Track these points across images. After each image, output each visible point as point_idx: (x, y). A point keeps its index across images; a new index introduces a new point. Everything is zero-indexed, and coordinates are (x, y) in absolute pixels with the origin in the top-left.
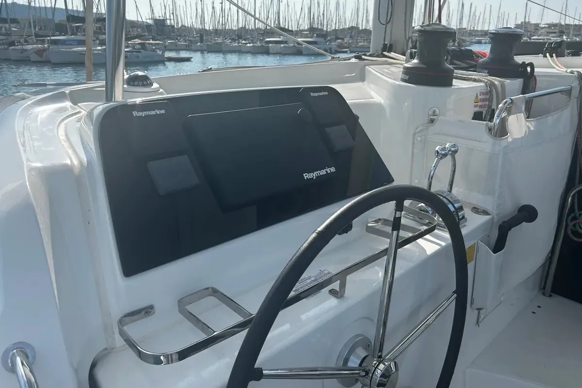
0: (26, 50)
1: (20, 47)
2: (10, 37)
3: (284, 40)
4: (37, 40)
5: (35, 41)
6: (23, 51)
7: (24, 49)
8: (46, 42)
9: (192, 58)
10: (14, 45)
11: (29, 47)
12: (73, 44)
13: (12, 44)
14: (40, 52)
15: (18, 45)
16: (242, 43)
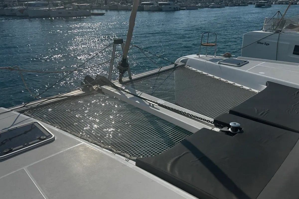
0: (14, 10)
1: (10, 8)
2: (3, 2)
3: (151, 3)
4: (19, 4)
5: (18, 5)
6: (12, 10)
7: (12, 9)
8: (24, 5)
9: (105, 13)
10: (7, 7)
11: (16, 8)
12: (40, 6)
13: (6, 6)
14: (21, 11)
15: (9, 7)
16: (128, 5)
